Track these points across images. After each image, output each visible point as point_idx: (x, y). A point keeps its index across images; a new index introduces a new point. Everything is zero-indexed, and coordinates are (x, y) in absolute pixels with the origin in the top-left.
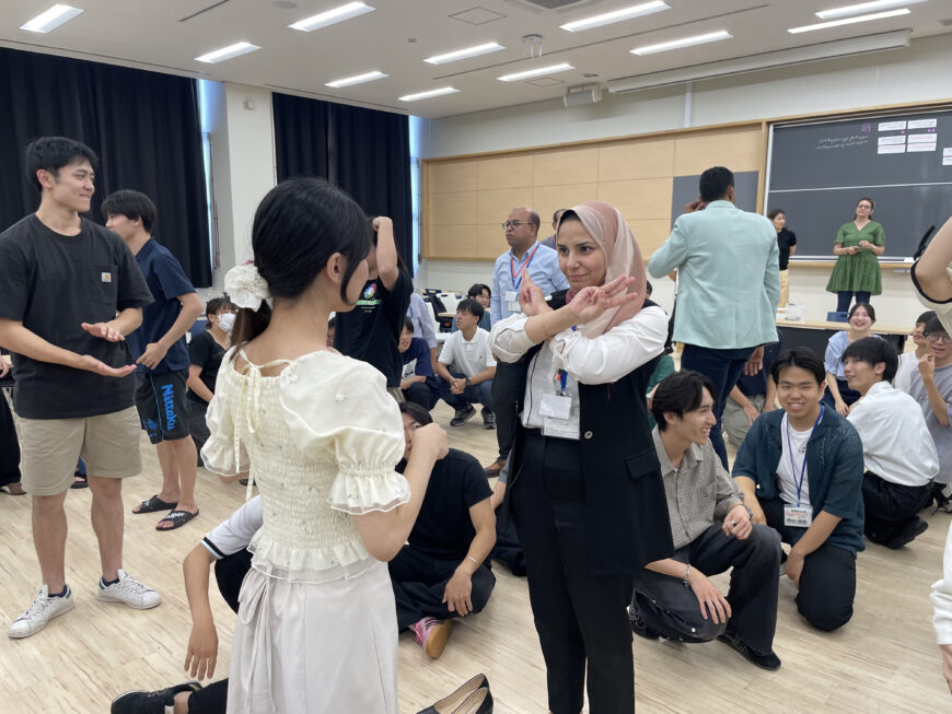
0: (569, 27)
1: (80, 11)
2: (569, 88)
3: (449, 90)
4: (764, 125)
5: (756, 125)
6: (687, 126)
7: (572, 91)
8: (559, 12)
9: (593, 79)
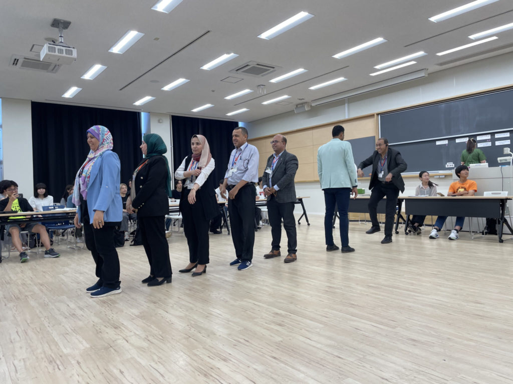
0: (273, 81)
1: (81, 89)
2: (297, 106)
3: (244, 110)
4: (375, 115)
5: (372, 116)
6: (347, 117)
7: (298, 106)
8: (263, 76)
9: (303, 101)
